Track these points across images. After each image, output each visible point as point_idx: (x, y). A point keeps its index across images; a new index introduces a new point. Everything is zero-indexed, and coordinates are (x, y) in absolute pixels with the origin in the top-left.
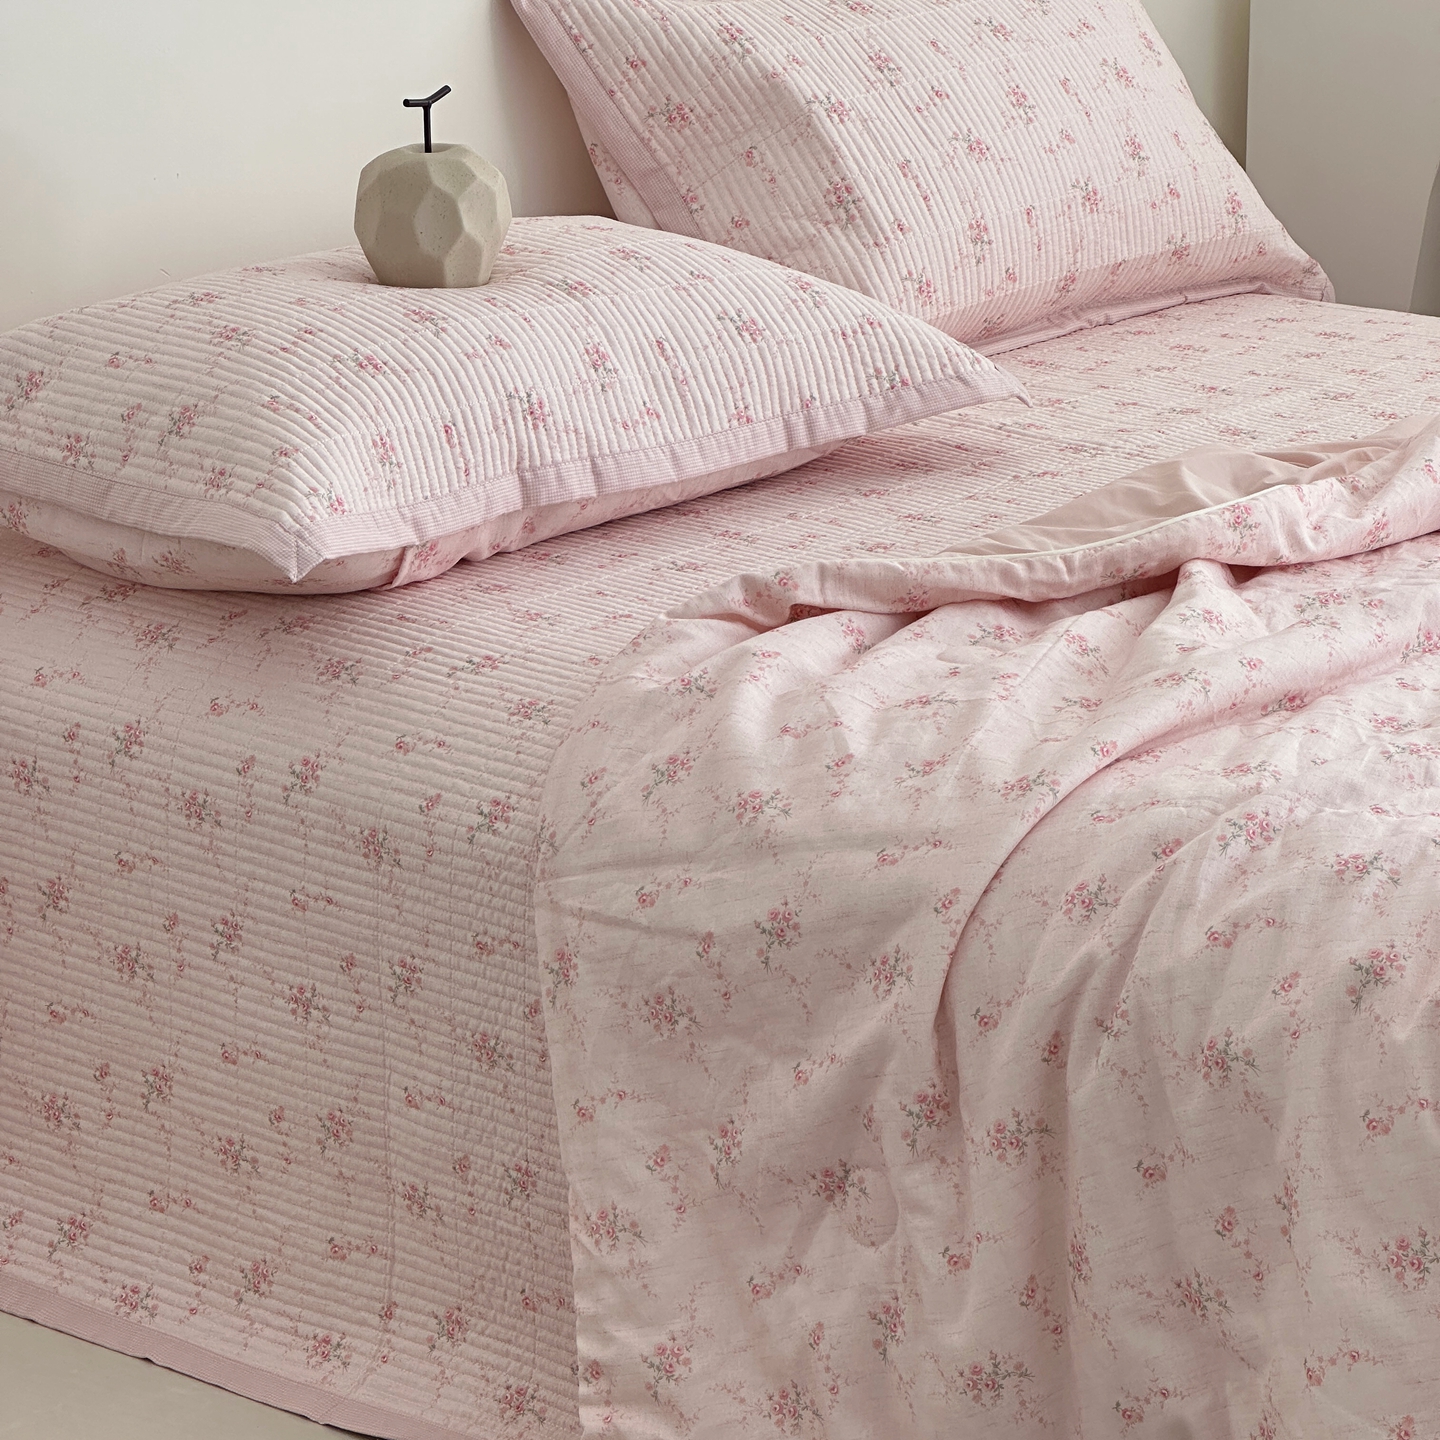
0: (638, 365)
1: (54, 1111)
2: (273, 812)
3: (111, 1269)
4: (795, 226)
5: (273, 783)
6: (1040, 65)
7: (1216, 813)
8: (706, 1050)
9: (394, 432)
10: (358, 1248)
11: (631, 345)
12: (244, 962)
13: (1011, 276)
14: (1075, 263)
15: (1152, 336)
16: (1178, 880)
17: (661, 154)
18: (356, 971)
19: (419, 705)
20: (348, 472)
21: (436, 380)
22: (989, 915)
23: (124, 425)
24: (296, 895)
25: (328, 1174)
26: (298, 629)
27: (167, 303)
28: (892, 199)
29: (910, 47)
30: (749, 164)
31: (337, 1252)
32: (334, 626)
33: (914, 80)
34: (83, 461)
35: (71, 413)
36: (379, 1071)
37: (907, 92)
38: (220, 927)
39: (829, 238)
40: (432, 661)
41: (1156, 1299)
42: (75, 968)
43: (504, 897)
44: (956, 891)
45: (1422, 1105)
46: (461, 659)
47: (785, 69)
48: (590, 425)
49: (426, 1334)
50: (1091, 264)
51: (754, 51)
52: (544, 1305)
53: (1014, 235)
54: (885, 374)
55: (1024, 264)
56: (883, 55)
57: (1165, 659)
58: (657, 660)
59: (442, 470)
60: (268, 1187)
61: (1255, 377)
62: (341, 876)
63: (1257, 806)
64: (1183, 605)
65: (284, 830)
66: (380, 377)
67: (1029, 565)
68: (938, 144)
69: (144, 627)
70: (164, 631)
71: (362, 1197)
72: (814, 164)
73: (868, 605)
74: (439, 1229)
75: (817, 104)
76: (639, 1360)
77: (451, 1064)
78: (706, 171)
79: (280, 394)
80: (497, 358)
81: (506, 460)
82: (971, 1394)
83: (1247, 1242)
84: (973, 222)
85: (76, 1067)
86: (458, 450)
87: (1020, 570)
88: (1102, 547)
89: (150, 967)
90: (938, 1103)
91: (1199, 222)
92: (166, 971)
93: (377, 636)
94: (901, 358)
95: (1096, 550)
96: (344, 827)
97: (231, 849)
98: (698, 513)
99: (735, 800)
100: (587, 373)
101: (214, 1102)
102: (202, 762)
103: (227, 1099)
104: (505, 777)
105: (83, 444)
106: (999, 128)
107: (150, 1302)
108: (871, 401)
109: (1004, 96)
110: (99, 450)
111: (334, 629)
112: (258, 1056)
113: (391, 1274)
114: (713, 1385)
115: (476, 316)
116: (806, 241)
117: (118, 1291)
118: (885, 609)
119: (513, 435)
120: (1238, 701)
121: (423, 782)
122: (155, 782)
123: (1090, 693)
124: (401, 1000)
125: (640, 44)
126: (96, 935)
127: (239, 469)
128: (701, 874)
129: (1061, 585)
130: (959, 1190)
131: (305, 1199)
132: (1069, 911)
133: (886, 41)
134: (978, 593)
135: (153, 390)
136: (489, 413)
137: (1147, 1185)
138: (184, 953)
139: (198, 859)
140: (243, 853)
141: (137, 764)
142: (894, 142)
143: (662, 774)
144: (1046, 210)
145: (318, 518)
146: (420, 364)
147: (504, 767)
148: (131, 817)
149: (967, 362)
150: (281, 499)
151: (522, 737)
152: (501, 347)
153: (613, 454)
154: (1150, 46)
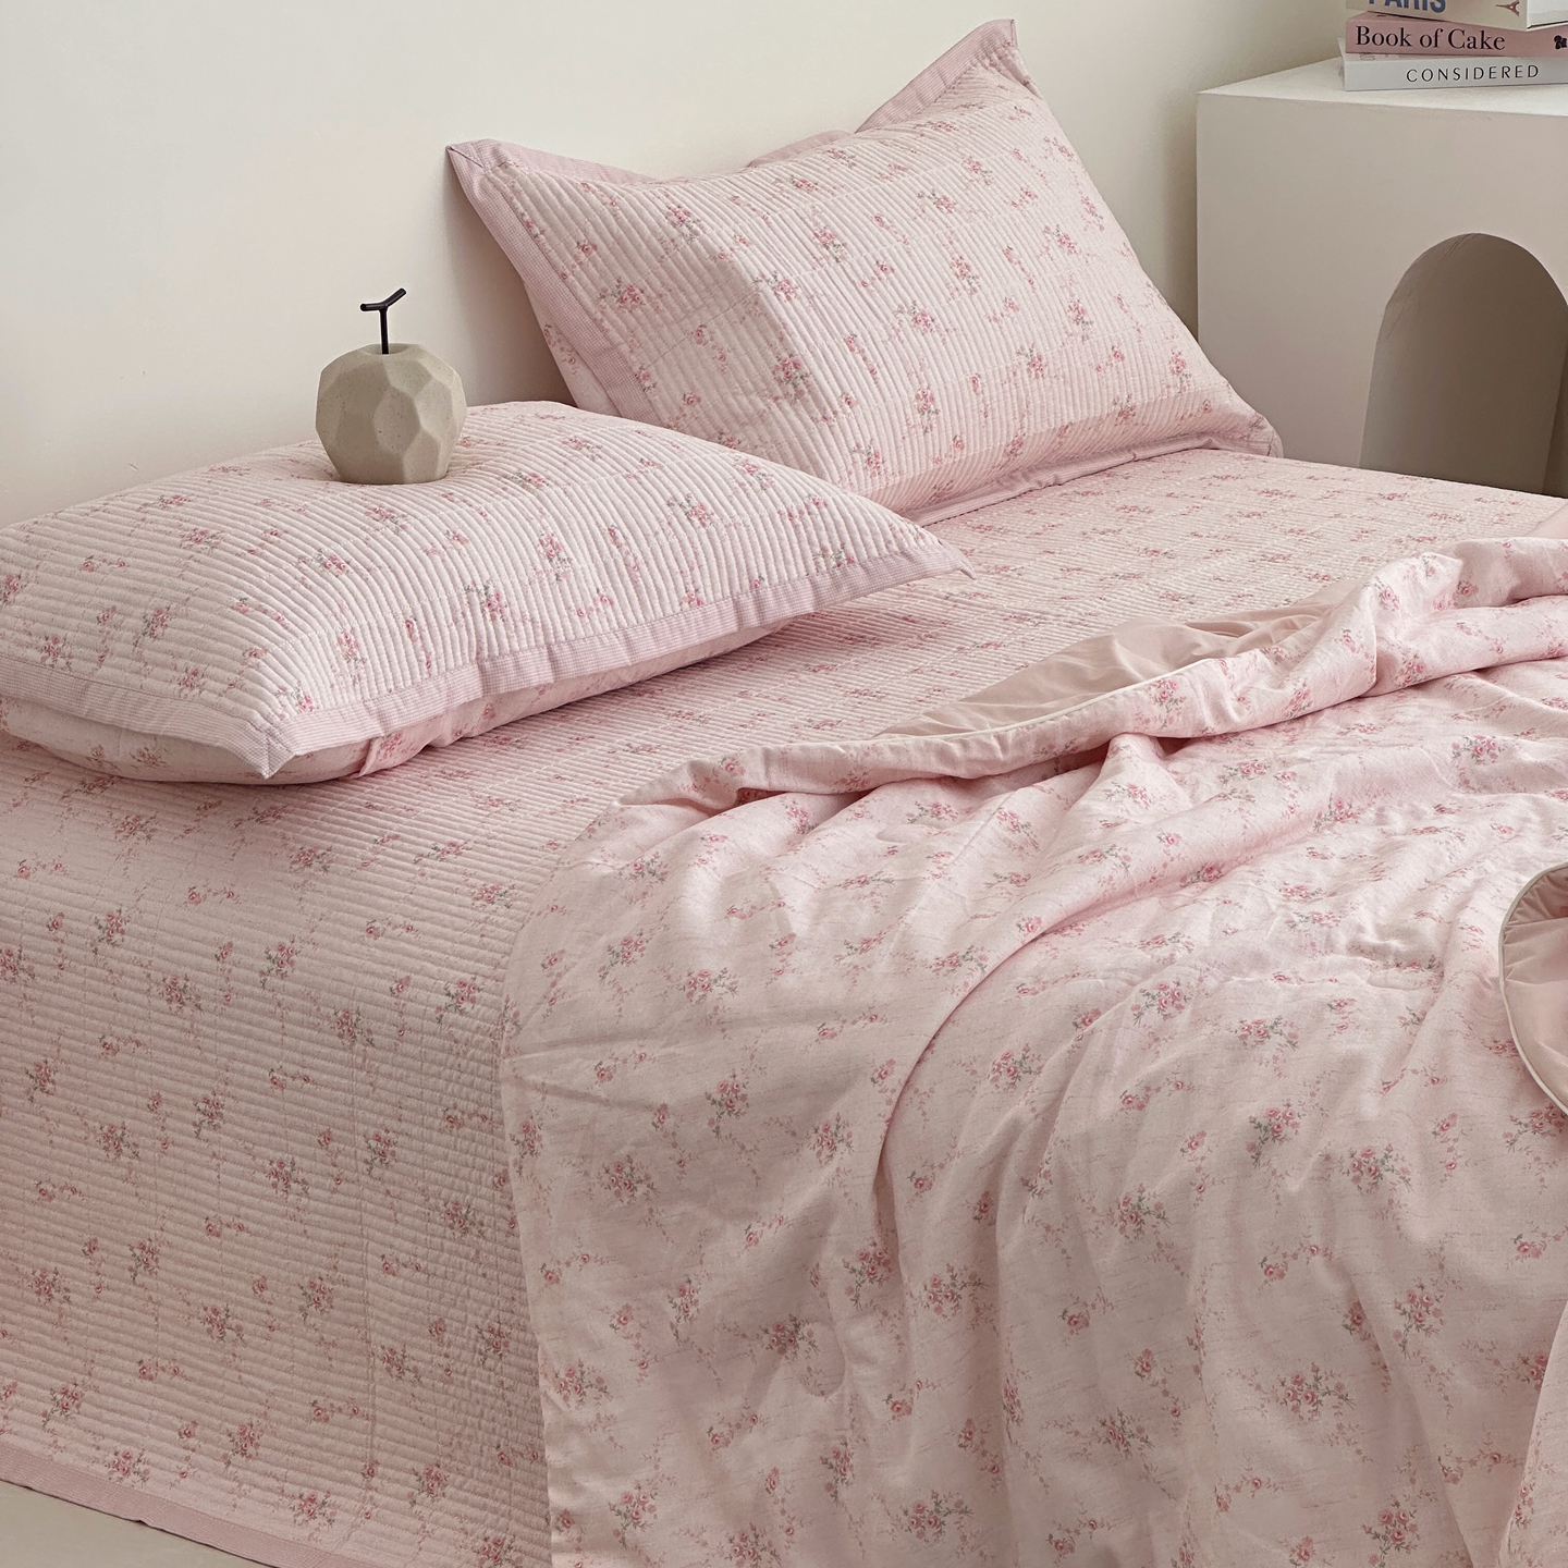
0: (592, 555)
1: (45, 1286)
2: (251, 995)
3: (103, 1436)
4: (745, 401)
5: (251, 968)
6: (983, 236)
7: (1132, 984)
8: (663, 1215)
9: (358, 628)
10: (340, 1410)
11: (583, 534)
12: (226, 1139)
13: (958, 444)
14: (1022, 428)
15: (1100, 497)
16: (1095, 1049)
17: (614, 334)
18: (333, 1145)
19: (388, 891)
20: (315, 670)
21: (397, 577)
22: (922, 1084)
23: (99, 627)
24: (275, 1074)
25: (310, 1340)
26: (271, 819)
27: (138, 506)
28: (840, 374)
29: (854, 222)
30: (699, 342)
31: (319, 1414)
32: (306, 815)
33: (859, 256)
34: (61, 662)
35: (48, 615)
36: (355, 1240)
37: (852, 267)
38: (202, 1106)
39: (779, 414)
40: (399, 848)
41: (1083, 1437)
42: (61, 1147)
43: (472, 1073)
44: (891, 1062)
45: (1313, 1251)
46: (427, 846)
47: (732, 250)
48: (545, 614)
49: (406, 1490)
50: (1039, 428)
51: (701, 232)
52: (519, 1459)
53: (960, 402)
54: (831, 552)
55: (971, 433)
56: (828, 231)
57: (1089, 835)
58: (612, 845)
59: (405, 663)
60: (252, 1353)
61: (1197, 539)
62: (318, 1055)
63: (1169, 976)
64: (1109, 781)
65: (263, 1013)
66: (344, 576)
67: (964, 744)
68: (884, 318)
69: (123, 819)
70: (142, 822)
71: (343, 1361)
72: (763, 342)
73: (811, 787)
74: (417, 1390)
75: (764, 283)
76: (607, 1508)
77: (426, 1232)
78: (658, 350)
79: (248, 596)
80: (455, 552)
81: (466, 651)
82: (914, 1532)
83: (1164, 1381)
84: (920, 392)
85: (65, 1244)
86: (419, 643)
87: (956, 749)
88: (1034, 725)
89: (136, 1145)
90: (879, 1260)
91: (1144, 382)
92: (151, 1148)
93: (348, 825)
94: (847, 536)
95: (1028, 728)
96: (318, 1009)
97: (211, 1032)
98: (652, 693)
99: (685, 979)
100: (542, 564)
101: (200, 1273)
102: (181, 949)
103: (212, 1271)
104: (469, 959)
105: (60, 645)
106: (944, 300)
107: (141, 1467)
108: (818, 579)
109: (948, 267)
110: (76, 651)
111: (306, 819)
112: (241, 1228)
113: (372, 1432)
114: (677, 1530)
115: (434, 512)
116: (757, 417)
117: (111, 1457)
118: (828, 790)
119: (472, 627)
120: (1157, 874)
121: (393, 965)
122: (137, 969)
123: (1019, 867)
124: (376, 1172)
125: (591, 230)
126: (82, 1116)
127: (211, 670)
128: (654, 1049)
129: (994, 762)
130: (901, 1341)
131: (289, 1364)
133: (832, 219)
134: (915, 772)
135: (128, 594)
136: (447, 606)
137: (1072, 1332)
138: (166, 1131)
139: (180, 1041)
140: (224, 1035)
141: (119, 952)
142: (840, 316)
143: (618, 955)
144: (991, 377)
145: (288, 716)
146: (381, 562)
147: (470, 950)
148: (114, 1002)
149: (912, 538)
150: (252, 698)
151: (485, 921)
152: (458, 543)
153: (569, 642)
154: (1092, 211)
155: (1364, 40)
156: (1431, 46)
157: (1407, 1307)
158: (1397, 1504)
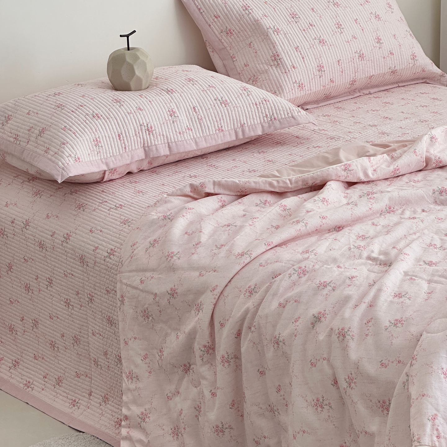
0: (186, 115)
1: (11, 329)
2: (59, 248)
3: (24, 376)
4: (262, 66)
5: (59, 240)
7: (292, 266)
8: (156, 327)
9: (101, 137)
10: (83, 375)
11: (184, 109)
12: (54, 290)
13: (332, 81)
14: (355, 76)
15: (380, 99)
16: (274, 287)
17: (225, 44)
18: (80, 295)
19: (98, 219)
20: (83, 150)
22: (225, 293)
23: (28, 132)
24: (65, 272)
25: (75, 353)
26: (74, 194)
27: (47, 95)
28: (292, 58)
29: (304, 10)
30: (250, 47)
31: (77, 375)
33: (304, 21)
34: (18, 142)
35: (16, 128)
36: (86, 324)
37: (301, 25)
38: (48, 280)
39: (271, 70)
40: (106, 205)
41: (263, 409)
42: (15, 288)
43: (112, 277)
44: (217, 286)
45: (324, 359)
46: (113, 205)
47: (261, 18)
48: (168, 133)
49: (99, 401)
50: (361, 77)
51: (252, 13)
53: (333, 68)
54: (269, 116)
55: (337, 77)
56: (295, 13)
57: (300, 215)
58: (160, 209)
59: (117, 149)
60: (61, 355)
61: (402, 114)
62: (75, 268)
63: (303, 265)
65: (62, 254)
66: (99, 120)
67: (278, 182)
68: (309, 41)
69: (35, 191)
70: (40, 192)
71: (83, 360)
72: (268, 48)
73: (229, 193)
74: (102, 371)
75: (270, 29)
76: (137, 416)
77: (102, 324)
78: (238, 49)
79: (67, 125)
80: (138, 113)
81: (139, 144)
82: (216, 433)
83: (284, 395)
84: (319, 65)
85: (16, 317)
86: (122, 141)
87: (275, 183)
88: (302, 176)
89: (33, 290)
90: (210, 348)
91: (401, 62)
92: (36, 291)
93: (94, 197)
94: (274, 111)
95: (299, 177)
96: (75, 254)
97: (50, 258)
98: (207, 158)
99: (167, 254)
100: (168, 118)
101: (48, 330)
102: (43, 232)
103: (51, 329)
104: (115, 242)
105: (18, 137)
106: (331, 35)
107: (32, 386)
108: (264, 124)
109: (334, 25)
110: (22, 139)
111: (84, 194)
112: (58, 318)
113: (91, 383)
114: (156, 425)
115: (134, 100)
116: (265, 71)
117: (25, 382)
118: (234, 194)
119: (141, 137)
120: (318, 229)
121: (95, 242)
122: (32, 237)
124: (90, 305)
125: (218, 11)
126: (20, 280)
128: (156, 276)
129: (288, 188)
130: (215, 373)
131: (70, 359)
132: (245, 294)
133: (297, 9)
134: (262, 190)
135: (36, 122)
136: (133, 130)
137: (261, 376)
138: (40, 287)
139: (42, 260)
140: (52, 259)
141: (28, 231)
143: (152, 244)
144: (345, 60)
146: (112, 116)
147: (115, 239)
148: (27, 247)
149: (296, 112)
150: (60, 158)
151: (122, 230)
152: (140, 111)
153: (175, 142)
154: (390, 7)
157: (347, 380)
158: (345, 443)
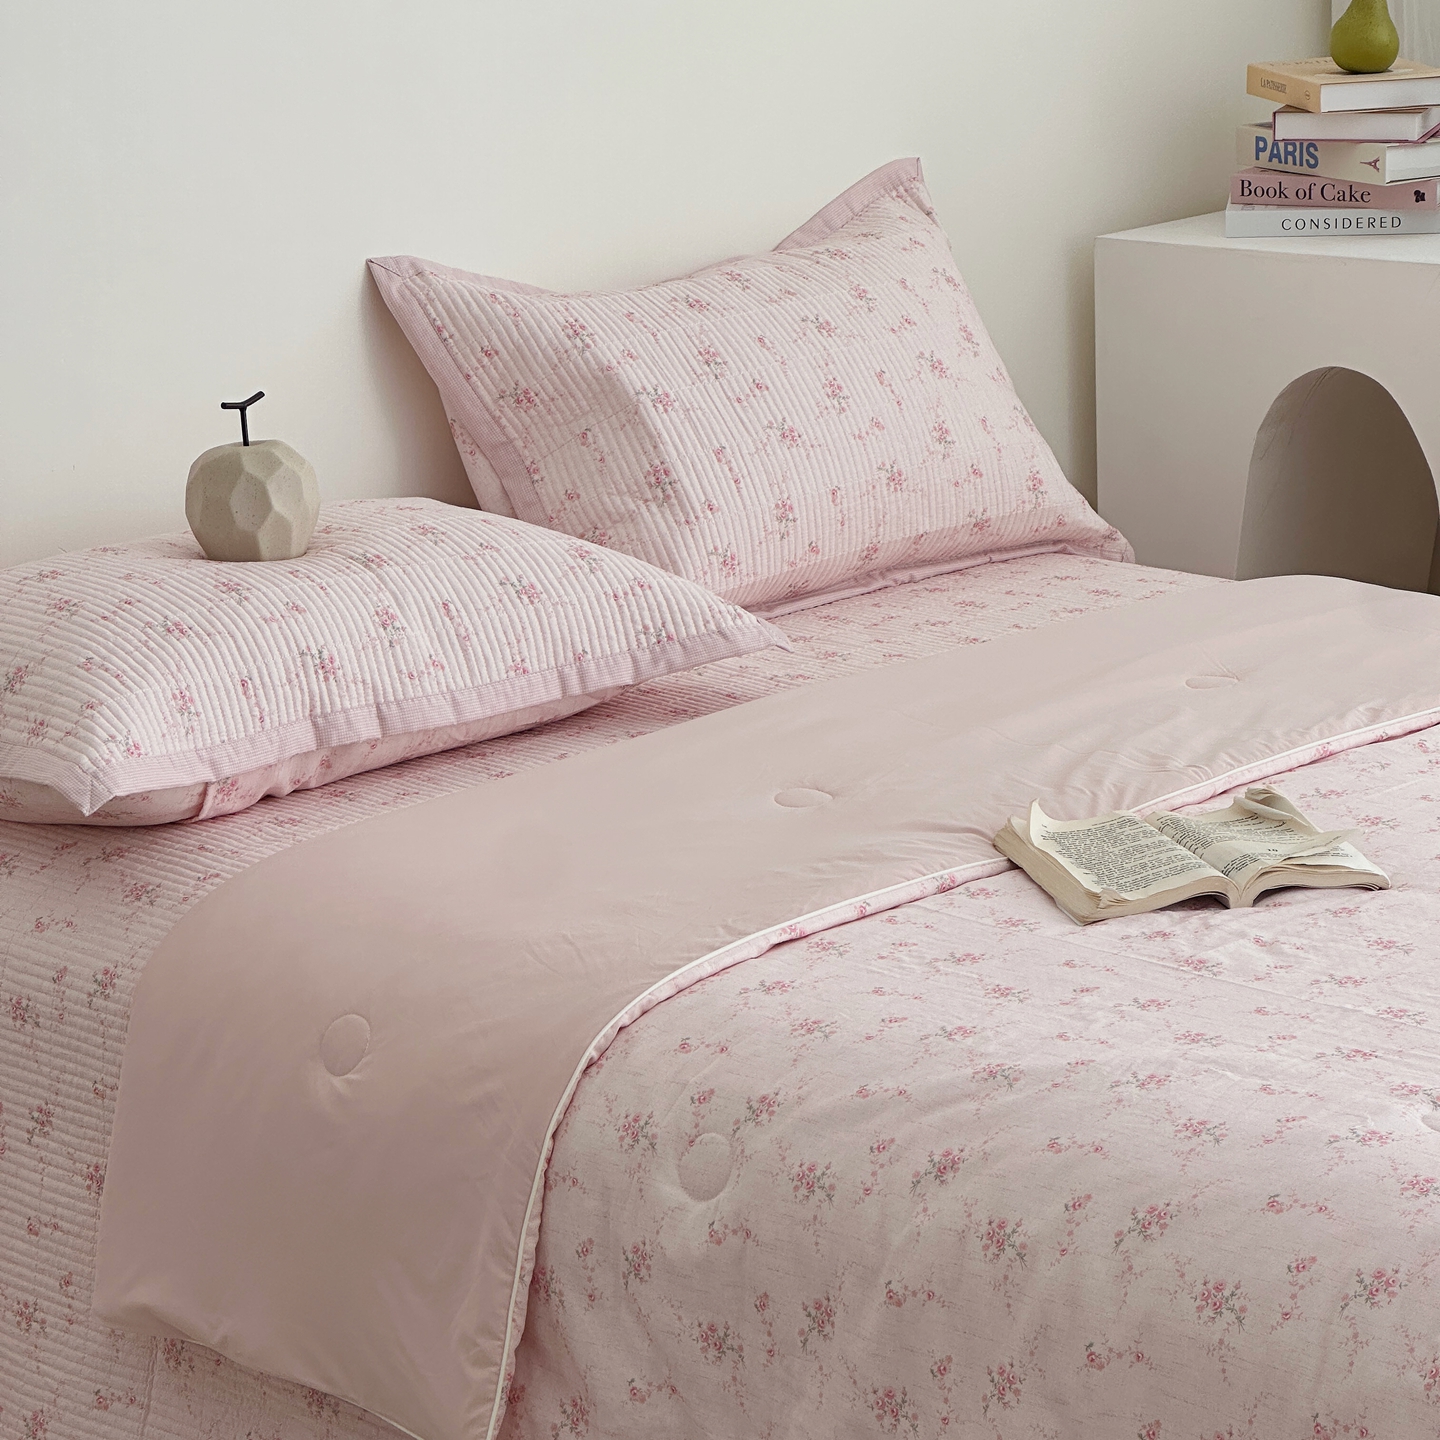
0: (425, 624)
2: (80, 1015)
4: (618, 501)
5: (81, 990)
6: (858, 359)
9: (193, 686)
11: (419, 608)
12: (53, 1145)
13: (814, 549)
14: (877, 535)
17: (510, 430)
20: (146, 722)
24: (97, 1085)
26: (115, 858)
27: (19, 580)
28: (705, 481)
29: (737, 342)
30: (583, 444)
31: (101, 1403)
32: (145, 855)
33: (737, 373)
37: (730, 384)
38: (36, 1115)
39: (646, 514)
47: (619, 363)
48: (377, 676)
50: (894, 538)
51: (593, 345)
53: (819, 513)
54: (652, 630)
55: (827, 539)
56: (712, 350)
59: (240, 720)
60: (51, 1345)
66: (185, 640)
68: (753, 432)
70: (6, 860)
72: (638, 448)
75: (645, 395)
78: (548, 448)
79: (94, 656)
80: (293, 620)
81: (299, 708)
84: (780, 502)
86: (253, 700)
91: (1000, 497)
93: (177, 864)
94: (668, 615)
97: (46, 1047)
98: (485, 755)
100: (377, 632)
101: (19, 1269)
102: (26, 972)
103: (29, 1267)
106: (812, 418)
108: (638, 654)
109: (820, 387)
111: (144, 858)
112: (56, 1227)
115: (279, 586)
116: (627, 516)
119: (305, 687)
125: (494, 336)
127: (56, 721)
136: (282, 668)
139: (20, 1055)
140: (57, 1050)
142: (712, 428)
144: (850, 489)
145: (113, 760)
146: (221, 629)
149: (730, 618)
150: (83, 745)
152: (297, 613)
153: (398, 702)
154: (969, 338)
155: (1246, 192)
156: (1305, 198)
